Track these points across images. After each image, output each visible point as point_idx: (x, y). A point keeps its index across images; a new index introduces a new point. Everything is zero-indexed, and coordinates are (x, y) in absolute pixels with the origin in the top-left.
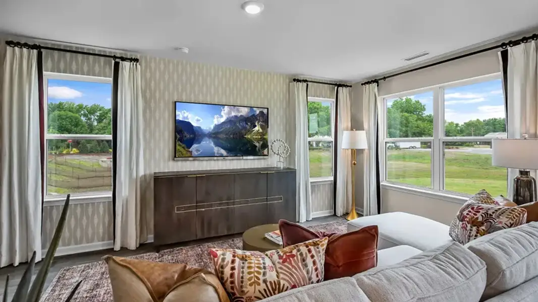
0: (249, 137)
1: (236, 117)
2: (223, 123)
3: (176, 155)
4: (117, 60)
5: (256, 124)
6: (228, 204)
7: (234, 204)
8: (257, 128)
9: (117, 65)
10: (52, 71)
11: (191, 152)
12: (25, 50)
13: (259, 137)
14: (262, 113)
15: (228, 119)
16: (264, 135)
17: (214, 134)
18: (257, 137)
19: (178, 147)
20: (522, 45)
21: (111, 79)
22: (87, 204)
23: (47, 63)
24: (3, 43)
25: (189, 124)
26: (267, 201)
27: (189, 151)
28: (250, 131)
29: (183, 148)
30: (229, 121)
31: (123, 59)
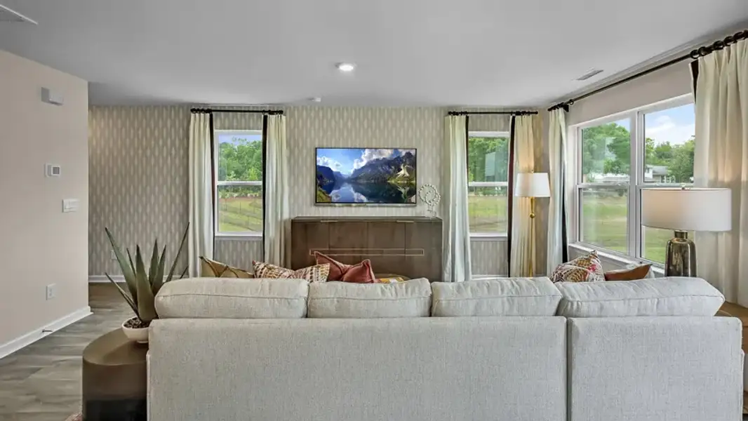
0: (393, 182)
1: (377, 160)
2: (363, 168)
3: (317, 202)
4: (266, 114)
5: (402, 167)
6: (361, 252)
7: (367, 252)
8: (402, 172)
9: (265, 118)
10: (220, 129)
11: (330, 198)
12: (202, 114)
13: (406, 182)
14: (409, 155)
15: (368, 163)
16: (411, 180)
17: (353, 179)
18: (402, 182)
19: (318, 192)
20: (714, 52)
21: (261, 131)
22: (245, 242)
23: (216, 123)
24: (189, 110)
25: (329, 169)
26: (405, 253)
27: (329, 197)
28: (393, 175)
29: (323, 193)
30: (370, 165)
31: (271, 113)
